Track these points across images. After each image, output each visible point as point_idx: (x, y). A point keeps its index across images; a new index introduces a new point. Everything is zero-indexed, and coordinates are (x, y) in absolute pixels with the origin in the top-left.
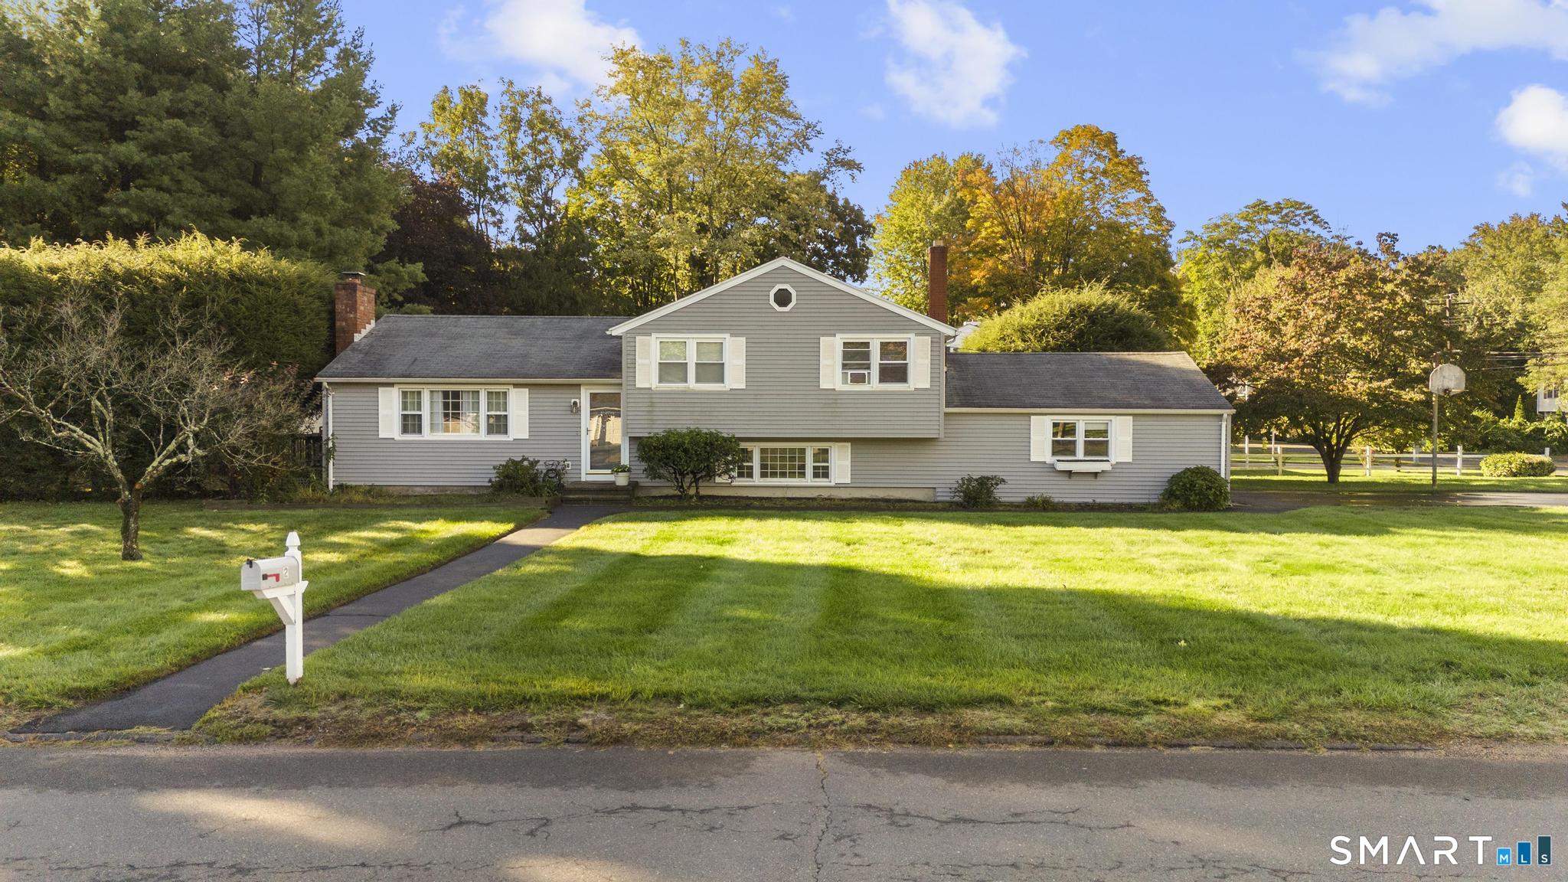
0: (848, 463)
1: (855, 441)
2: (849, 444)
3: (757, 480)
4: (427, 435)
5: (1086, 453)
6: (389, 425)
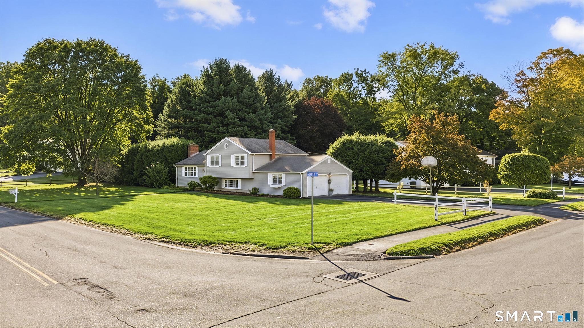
0: (240, 184)
1: (241, 179)
3: (228, 187)
4: (188, 176)
5: (278, 183)
6: (183, 175)
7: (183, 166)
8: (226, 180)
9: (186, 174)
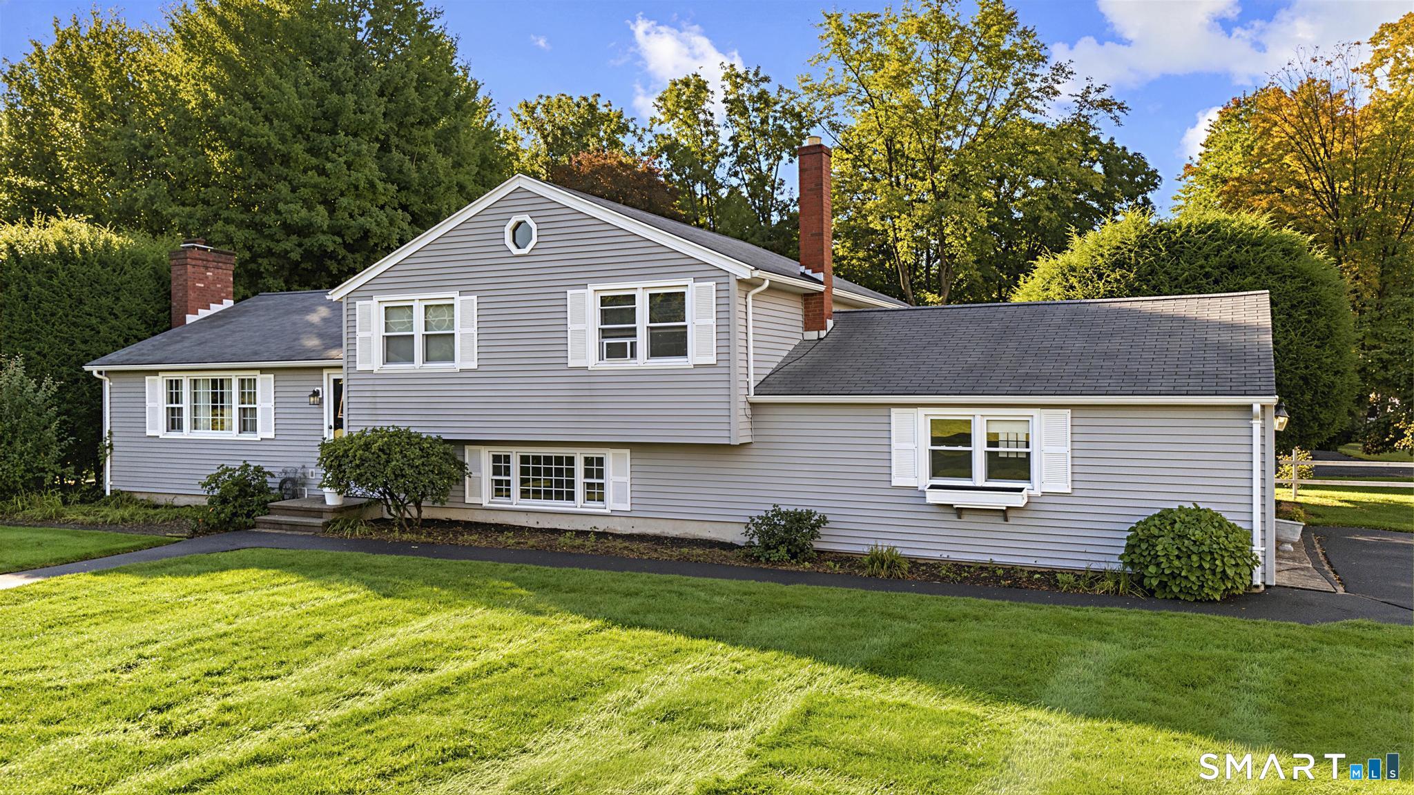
0: (627, 479)
1: (636, 447)
2: (627, 452)
3: (515, 500)
4: (187, 433)
5: (991, 475)
7: (156, 372)
8: (496, 458)
9: (174, 423)
